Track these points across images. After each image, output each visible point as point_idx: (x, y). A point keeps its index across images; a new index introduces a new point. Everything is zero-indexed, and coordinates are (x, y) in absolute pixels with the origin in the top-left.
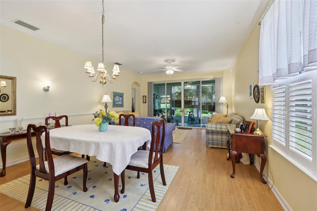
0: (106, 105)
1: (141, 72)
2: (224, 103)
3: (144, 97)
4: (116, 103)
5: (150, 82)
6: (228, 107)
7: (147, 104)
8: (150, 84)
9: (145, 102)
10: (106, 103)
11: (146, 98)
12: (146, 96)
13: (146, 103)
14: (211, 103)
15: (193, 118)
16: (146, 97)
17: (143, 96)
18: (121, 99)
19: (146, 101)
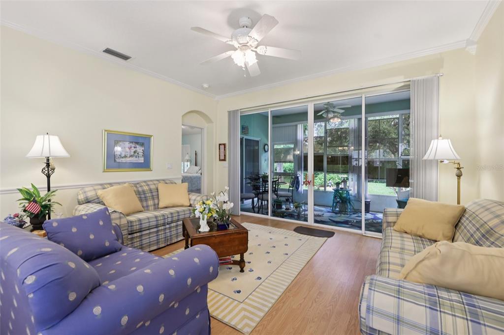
0: (48, 165)
1: (206, 86)
2: (446, 162)
3: (222, 147)
4: (118, 160)
5: (234, 111)
6: (459, 176)
7: (226, 163)
8: (232, 114)
9: (223, 158)
10: (48, 160)
11: (225, 150)
12: (224, 145)
13: (224, 160)
14: (395, 162)
15: (345, 198)
16: (225, 147)
17: (220, 145)
18: (140, 149)
19: (225, 156)
